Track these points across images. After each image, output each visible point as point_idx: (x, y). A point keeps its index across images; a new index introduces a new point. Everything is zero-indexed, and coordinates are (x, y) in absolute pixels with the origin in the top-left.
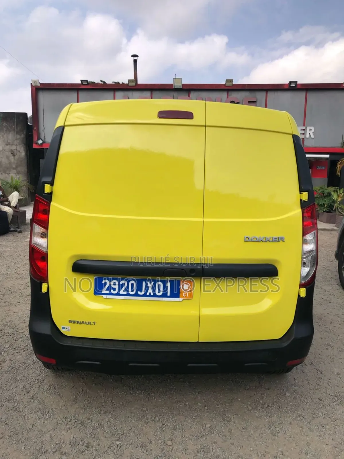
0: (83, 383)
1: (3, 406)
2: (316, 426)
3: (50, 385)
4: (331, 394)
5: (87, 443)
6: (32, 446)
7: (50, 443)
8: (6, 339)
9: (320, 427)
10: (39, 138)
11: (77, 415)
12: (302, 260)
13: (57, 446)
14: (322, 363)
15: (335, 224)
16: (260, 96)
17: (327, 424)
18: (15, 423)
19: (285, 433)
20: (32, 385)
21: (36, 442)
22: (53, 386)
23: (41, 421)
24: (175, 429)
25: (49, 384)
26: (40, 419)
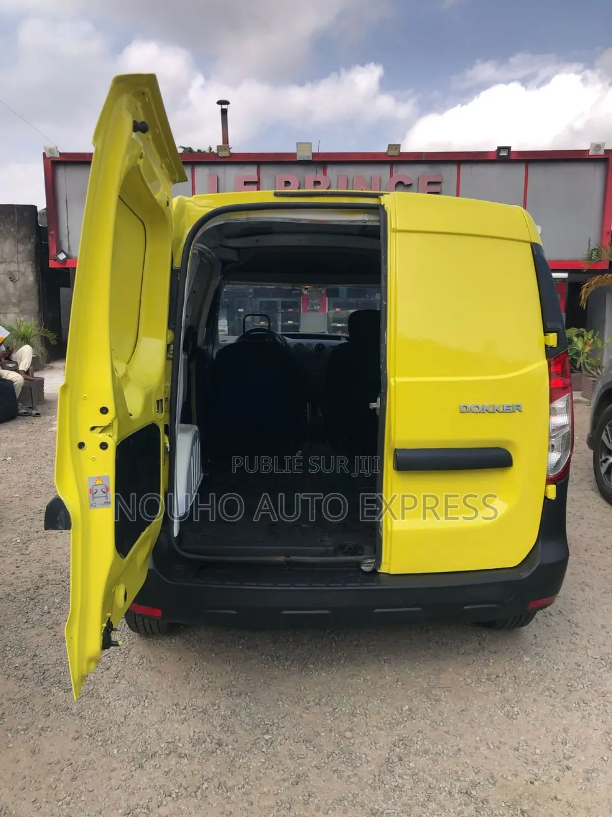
0: (195, 653)
1: (70, 691)
2: (575, 703)
3: (142, 658)
4: (594, 657)
5: (217, 740)
6: (129, 748)
7: (158, 742)
8: (53, 590)
9: (582, 704)
10: (60, 251)
11: (194, 700)
12: (549, 440)
13: (171, 746)
14: (577, 611)
15: (581, 392)
16: (448, 173)
17: (593, 700)
18: (95, 715)
19: (527, 715)
20: (111, 658)
21: (136, 742)
22: (147, 659)
23: (137, 710)
24: (353, 714)
25: (139, 656)
26: (135, 707)
